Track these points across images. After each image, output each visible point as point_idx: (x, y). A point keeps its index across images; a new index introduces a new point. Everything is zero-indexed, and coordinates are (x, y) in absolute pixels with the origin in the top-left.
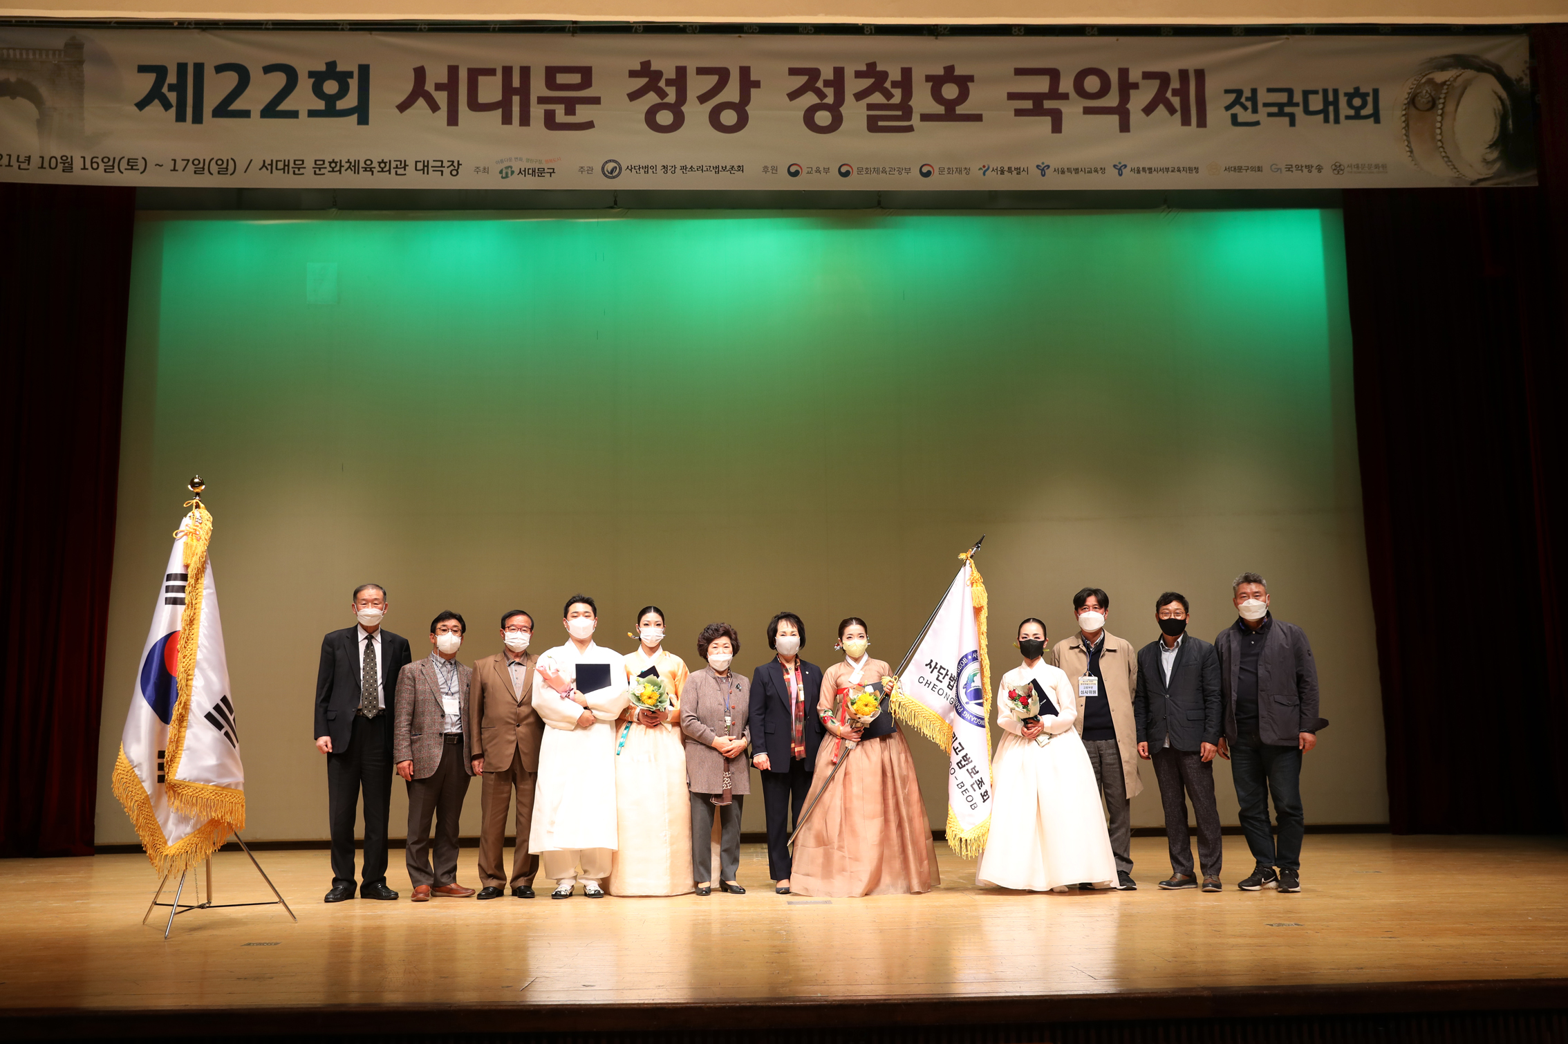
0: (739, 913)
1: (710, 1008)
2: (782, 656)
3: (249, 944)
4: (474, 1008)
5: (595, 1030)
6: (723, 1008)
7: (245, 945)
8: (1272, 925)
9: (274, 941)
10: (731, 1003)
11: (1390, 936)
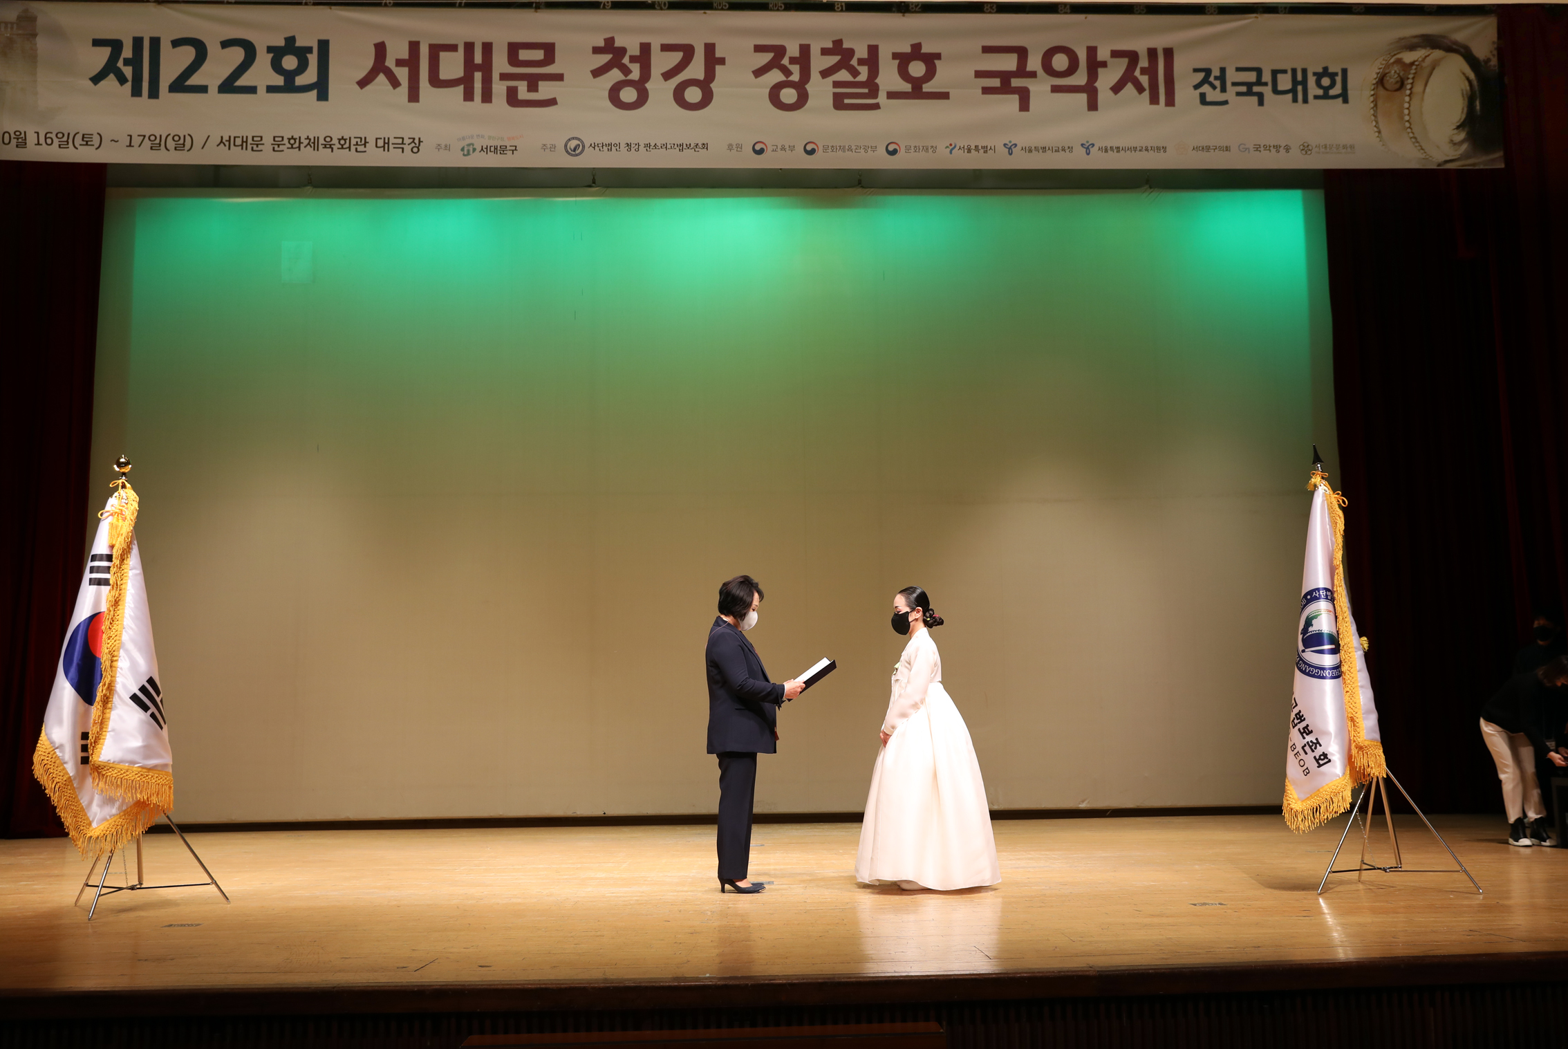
0: (676, 894)
1: (594, 988)
3: (171, 925)
4: (356, 989)
5: (478, 1010)
6: (608, 988)
7: (166, 926)
10: (616, 983)
11: (1305, 915)
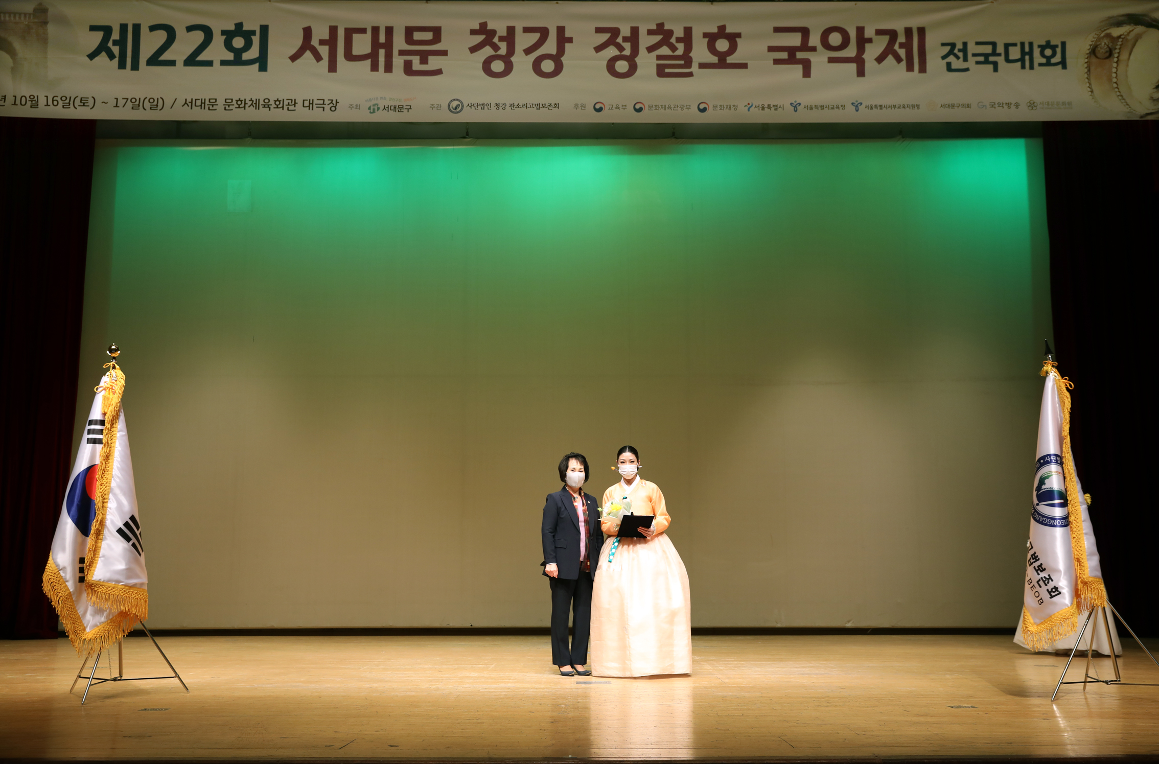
2: (571, 487)
3: (145, 710)
7: (141, 710)
8: (952, 707)
9: (165, 707)
